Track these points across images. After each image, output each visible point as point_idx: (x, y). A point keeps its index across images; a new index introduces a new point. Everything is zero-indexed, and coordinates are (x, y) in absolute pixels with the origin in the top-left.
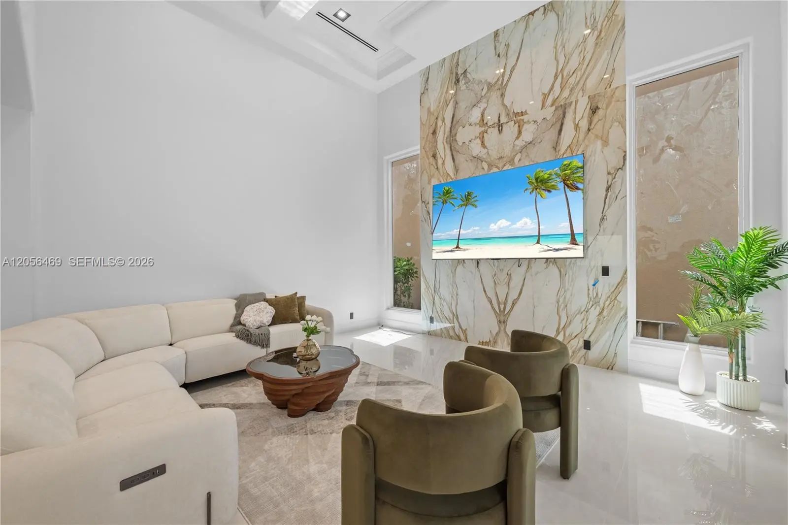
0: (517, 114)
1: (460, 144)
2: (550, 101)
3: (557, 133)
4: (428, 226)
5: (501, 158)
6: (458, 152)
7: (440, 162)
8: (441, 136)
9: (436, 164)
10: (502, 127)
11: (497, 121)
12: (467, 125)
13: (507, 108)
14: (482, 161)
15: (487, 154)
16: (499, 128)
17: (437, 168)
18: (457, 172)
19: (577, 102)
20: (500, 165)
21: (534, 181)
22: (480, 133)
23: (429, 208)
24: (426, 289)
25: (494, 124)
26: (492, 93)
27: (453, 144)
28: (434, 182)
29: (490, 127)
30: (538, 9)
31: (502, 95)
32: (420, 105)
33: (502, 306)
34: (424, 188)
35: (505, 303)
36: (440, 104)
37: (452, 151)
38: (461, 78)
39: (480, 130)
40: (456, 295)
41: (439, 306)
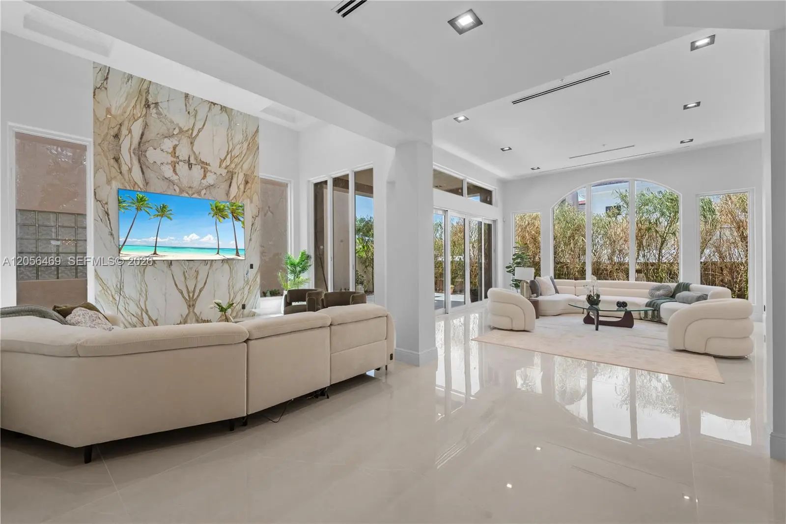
0: (203, 163)
1: (152, 162)
2: (224, 165)
3: (228, 188)
4: (107, 226)
5: (190, 187)
6: (149, 167)
7: (125, 168)
8: (126, 145)
9: (120, 168)
10: (191, 165)
11: (187, 159)
12: (158, 150)
13: (196, 155)
14: (174, 184)
15: (178, 180)
16: (189, 165)
17: (121, 173)
18: (147, 185)
19: (238, 173)
21: (215, 208)
22: (172, 162)
23: (108, 209)
24: (103, 291)
25: (185, 160)
26: (183, 137)
27: (143, 159)
28: (115, 185)
29: (181, 161)
30: (218, 104)
31: (191, 143)
32: (94, 98)
33: (191, 295)
34: (99, 187)
35: (194, 292)
36: (125, 112)
37: (140, 164)
38: (152, 106)
39: (170, 159)
40: (145, 292)
41: (123, 305)
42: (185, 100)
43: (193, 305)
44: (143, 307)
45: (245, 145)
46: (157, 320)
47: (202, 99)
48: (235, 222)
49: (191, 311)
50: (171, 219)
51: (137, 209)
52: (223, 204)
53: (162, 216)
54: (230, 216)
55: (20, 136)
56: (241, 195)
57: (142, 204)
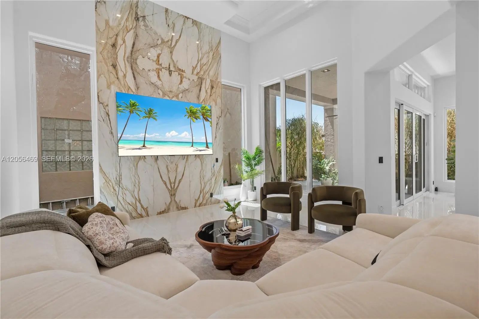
0: (180, 69)
1: (141, 69)
2: (195, 72)
3: (199, 91)
4: (108, 126)
5: (170, 91)
6: (139, 74)
7: (121, 74)
8: (122, 53)
9: (117, 74)
10: (171, 72)
11: (168, 66)
12: (146, 58)
13: (174, 63)
14: (159, 89)
15: (162, 85)
16: (169, 72)
17: (118, 78)
18: (138, 88)
19: (206, 79)
20: (171, 96)
21: (189, 112)
22: (156, 69)
23: (108, 110)
24: (106, 183)
25: (166, 68)
26: (164, 47)
27: (134, 66)
28: (114, 89)
29: (163, 68)
30: (190, 18)
31: (171, 52)
32: (96, 11)
33: (173, 185)
34: (101, 90)
35: (174, 183)
36: (120, 24)
37: (133, 70)
38: (141, 19)
39: (156, 66)
40: (138, 184)
41: (122, 196)
42: (166, 14)
43: (174, 195)
44: (137, 198)
45: (211, 54)
46: (147, 207)
47: (178, 14)
48: (206, 123)
49: (173, 199)
50: (156, 120)
51: (130, 112)
52: (196, 108)
53: (149, 118)
54: (201, 117)
55: (39, 45)
56: (208, 99)
57: (134, 109)
